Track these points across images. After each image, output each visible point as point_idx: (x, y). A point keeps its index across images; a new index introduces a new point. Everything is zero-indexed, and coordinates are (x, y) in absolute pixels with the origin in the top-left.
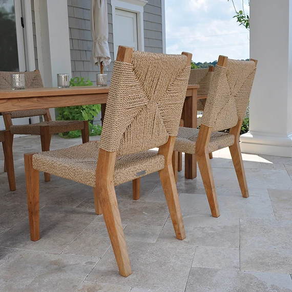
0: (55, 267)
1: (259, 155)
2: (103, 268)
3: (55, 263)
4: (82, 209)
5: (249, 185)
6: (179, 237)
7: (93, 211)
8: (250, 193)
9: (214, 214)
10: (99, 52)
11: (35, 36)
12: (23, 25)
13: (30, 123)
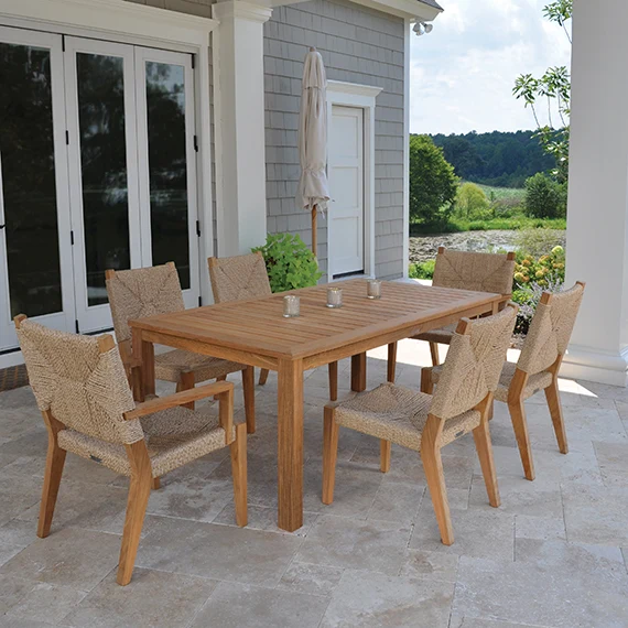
0: (369, 533)
1: (576, 381)
2: (421, 536)
3: (366, 529)
4: (358, 464)
5: (568, 435)
6: (493, 503)
7: (376, 466)
8: (570, 446)
9: (528, 477)
10: (313, 188)
11: (213, 164)
12: (196, 148)
13: (200, 305)
